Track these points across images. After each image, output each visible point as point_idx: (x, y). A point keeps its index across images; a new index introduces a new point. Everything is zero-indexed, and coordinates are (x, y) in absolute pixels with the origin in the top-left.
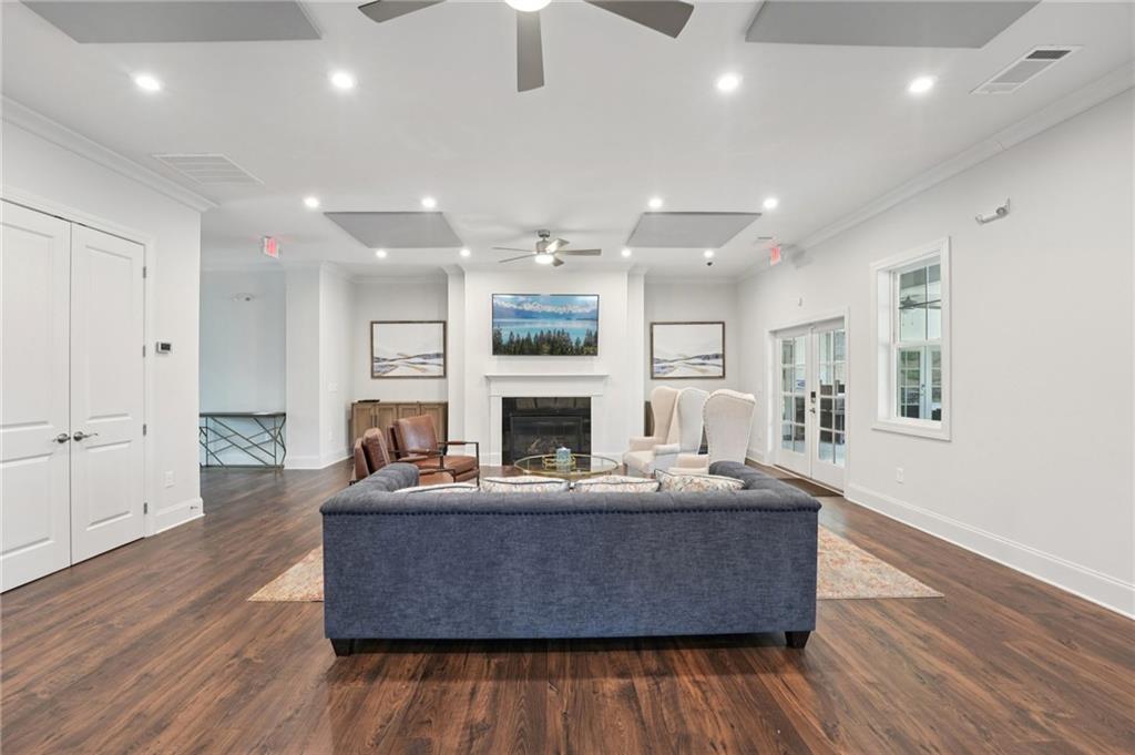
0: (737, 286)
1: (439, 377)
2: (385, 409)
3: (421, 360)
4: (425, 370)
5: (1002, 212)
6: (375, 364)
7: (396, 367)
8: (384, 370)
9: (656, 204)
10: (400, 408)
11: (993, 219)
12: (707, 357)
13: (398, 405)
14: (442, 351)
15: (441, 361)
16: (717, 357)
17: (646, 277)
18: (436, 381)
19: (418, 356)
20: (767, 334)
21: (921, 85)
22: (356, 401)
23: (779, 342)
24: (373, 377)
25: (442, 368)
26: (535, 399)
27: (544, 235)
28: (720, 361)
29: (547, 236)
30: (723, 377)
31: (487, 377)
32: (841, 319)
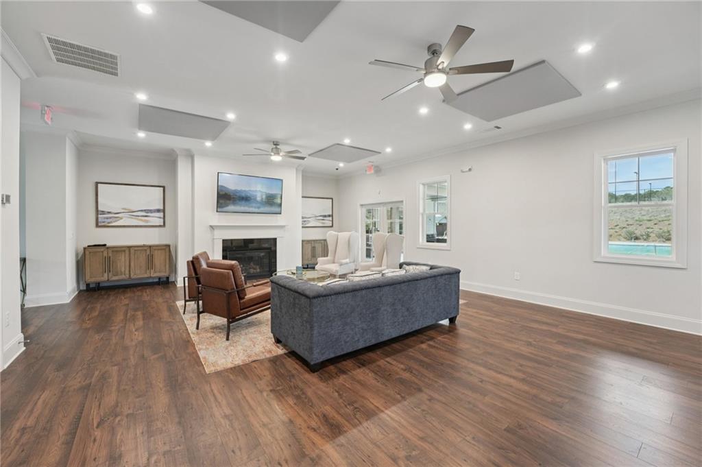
0: (339, 181)
1: (160, 226)
2: (117, 251)
3: (144, 214)
4: (147, 221)
5: (470, 170)
6: (99, 216)
7: (121, 218)
8: (109, 220)
9: (347, 141)
10: (132, 251)
11: (466, 172)
12: (325, 216)
13: (129, 247)
14: (162, 208)
15: (161, 215)
16: (329, 216)
17: (303, 171)
18: (157, 229)
19: (142, 211)
20: (359, 206)
21: (468, 126)
22: (86, 246)
23: (364, 210)
24: (97, 226)
25: (162, 220)
26: (232, 240)
27: (276, 144)
28: (331, 218)
29: (278, 145)
30: (332, 226)
31: (211, 226)
32: (402, 202)
